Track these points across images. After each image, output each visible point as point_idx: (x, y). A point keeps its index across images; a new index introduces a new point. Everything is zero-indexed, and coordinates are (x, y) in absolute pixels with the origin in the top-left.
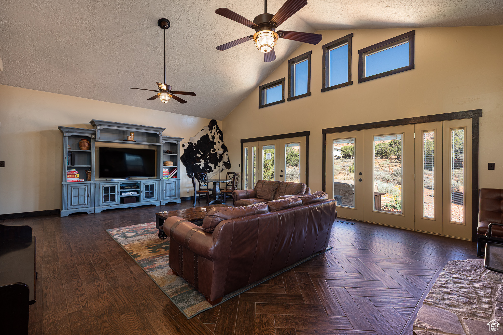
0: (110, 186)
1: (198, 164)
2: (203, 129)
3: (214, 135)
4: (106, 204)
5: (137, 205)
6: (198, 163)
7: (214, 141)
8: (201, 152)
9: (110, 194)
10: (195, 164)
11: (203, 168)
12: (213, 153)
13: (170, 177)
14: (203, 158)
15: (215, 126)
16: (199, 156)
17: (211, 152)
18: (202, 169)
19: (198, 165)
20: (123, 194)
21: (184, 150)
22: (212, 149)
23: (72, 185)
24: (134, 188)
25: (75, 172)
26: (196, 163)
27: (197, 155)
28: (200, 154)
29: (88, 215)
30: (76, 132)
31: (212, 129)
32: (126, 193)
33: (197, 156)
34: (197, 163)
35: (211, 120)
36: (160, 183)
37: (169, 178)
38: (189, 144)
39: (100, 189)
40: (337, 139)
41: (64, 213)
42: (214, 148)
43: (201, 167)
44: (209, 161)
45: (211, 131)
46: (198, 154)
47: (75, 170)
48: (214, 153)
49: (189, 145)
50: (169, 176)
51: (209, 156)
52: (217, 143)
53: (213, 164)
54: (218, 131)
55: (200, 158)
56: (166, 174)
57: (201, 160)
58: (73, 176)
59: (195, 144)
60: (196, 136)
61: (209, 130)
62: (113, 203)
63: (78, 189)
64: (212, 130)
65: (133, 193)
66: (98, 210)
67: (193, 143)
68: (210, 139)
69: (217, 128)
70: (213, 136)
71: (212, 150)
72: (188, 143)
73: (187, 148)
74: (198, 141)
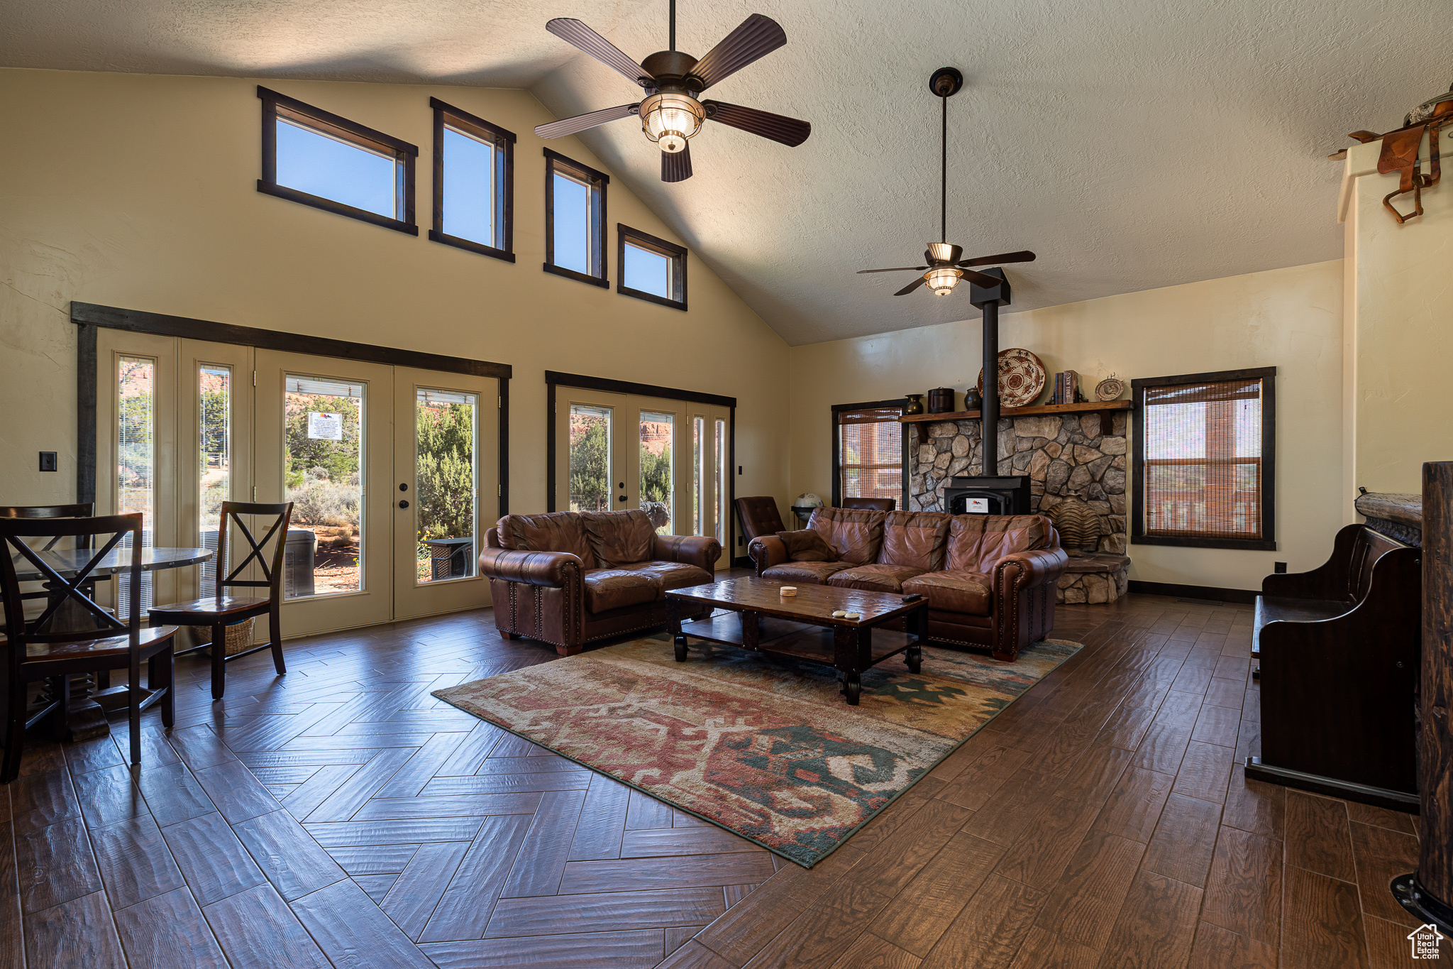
40: (579, 404)
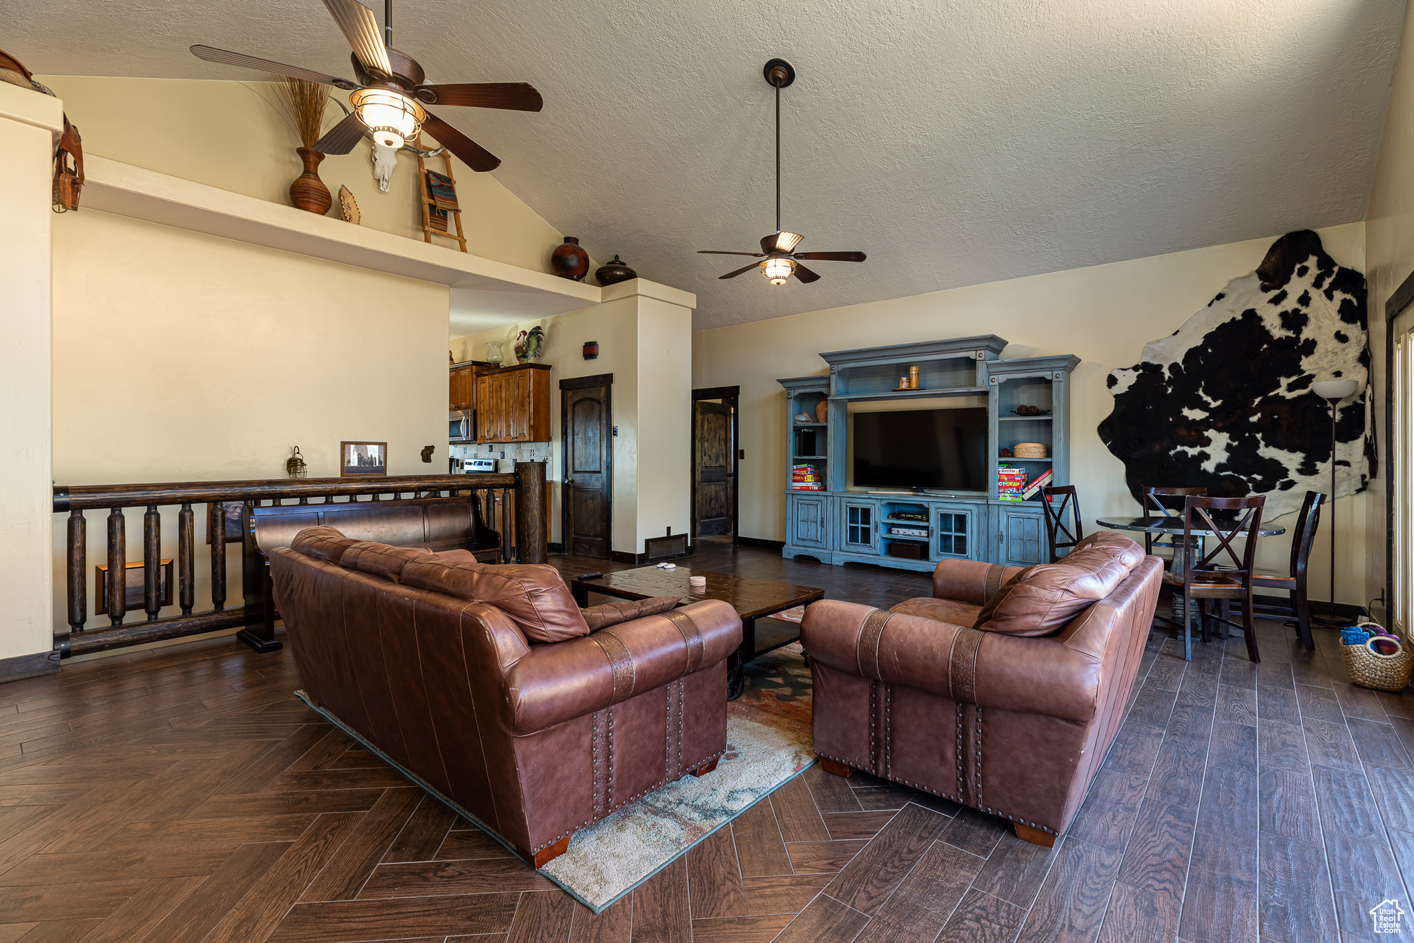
0: (860, 506)
1: (1192, 452)
2: (1220, 297)
3: (1298, 306)
4: (853, 548)
5: (919, 567)
6: (1192, 446)
7: (1298, 338)
8: (1208, 399)
9: (860, 525)
10: (1172, 453)
11: (1220, 467)
12: (1289, 396)
13: (1027, 496)
14: (1220, 424)
15: (1306, 259)
16: (1196, 415)
17: (1282, 391)
18: (1214, 474)
19: (1193, 456)
20: (895, 530)
21: (1116, 396)
22: (1288, 376)
23: (798, 497)
24: (921, 520)
25: (805, 469)
26: (1179, 448)
27: (1186, 412)
28: (1204, 406)
29: (822, 565)
30: (803, 387)
31: (1287, 281)
32: (902, 531)
33: (1187, 417)
34: (1186, 448)
35: (1274, 239)
36: (987, 514)
37: (1023, 500)
38: (1141, 371)
39: (842, 511)
41: (789, 551)
42: (1303, 372)
43: (1209, 466)
44: (1259, 436)
45: (1274, 293)
46: (1191, 408)
47: (805, 465)
48: (1300, 397)
49: (1138, 376)
50: (1023, 493)
51: (1259, 415)
52: (1326, 343)
53: (1292, 450)
54: (1327, 283)
55: (1205, 424)
56: (1011, 484)
57: (1210, 433)
58: (802, 478)
59: (1174, 367)
60: (1178, 331)
61: (1265, 289)
62: (866, 550)
63: (806, 506)
64: (1285, 287)
65: (916, 532)
66: (839, 559)
67: (1160, 366)
68: (1268, 332)
69: (1319, 266)
70: (1296, 311)
71: (1284, 382)
72: (1136, 368)
73: (1130, 387)
74: (1191, 354)
